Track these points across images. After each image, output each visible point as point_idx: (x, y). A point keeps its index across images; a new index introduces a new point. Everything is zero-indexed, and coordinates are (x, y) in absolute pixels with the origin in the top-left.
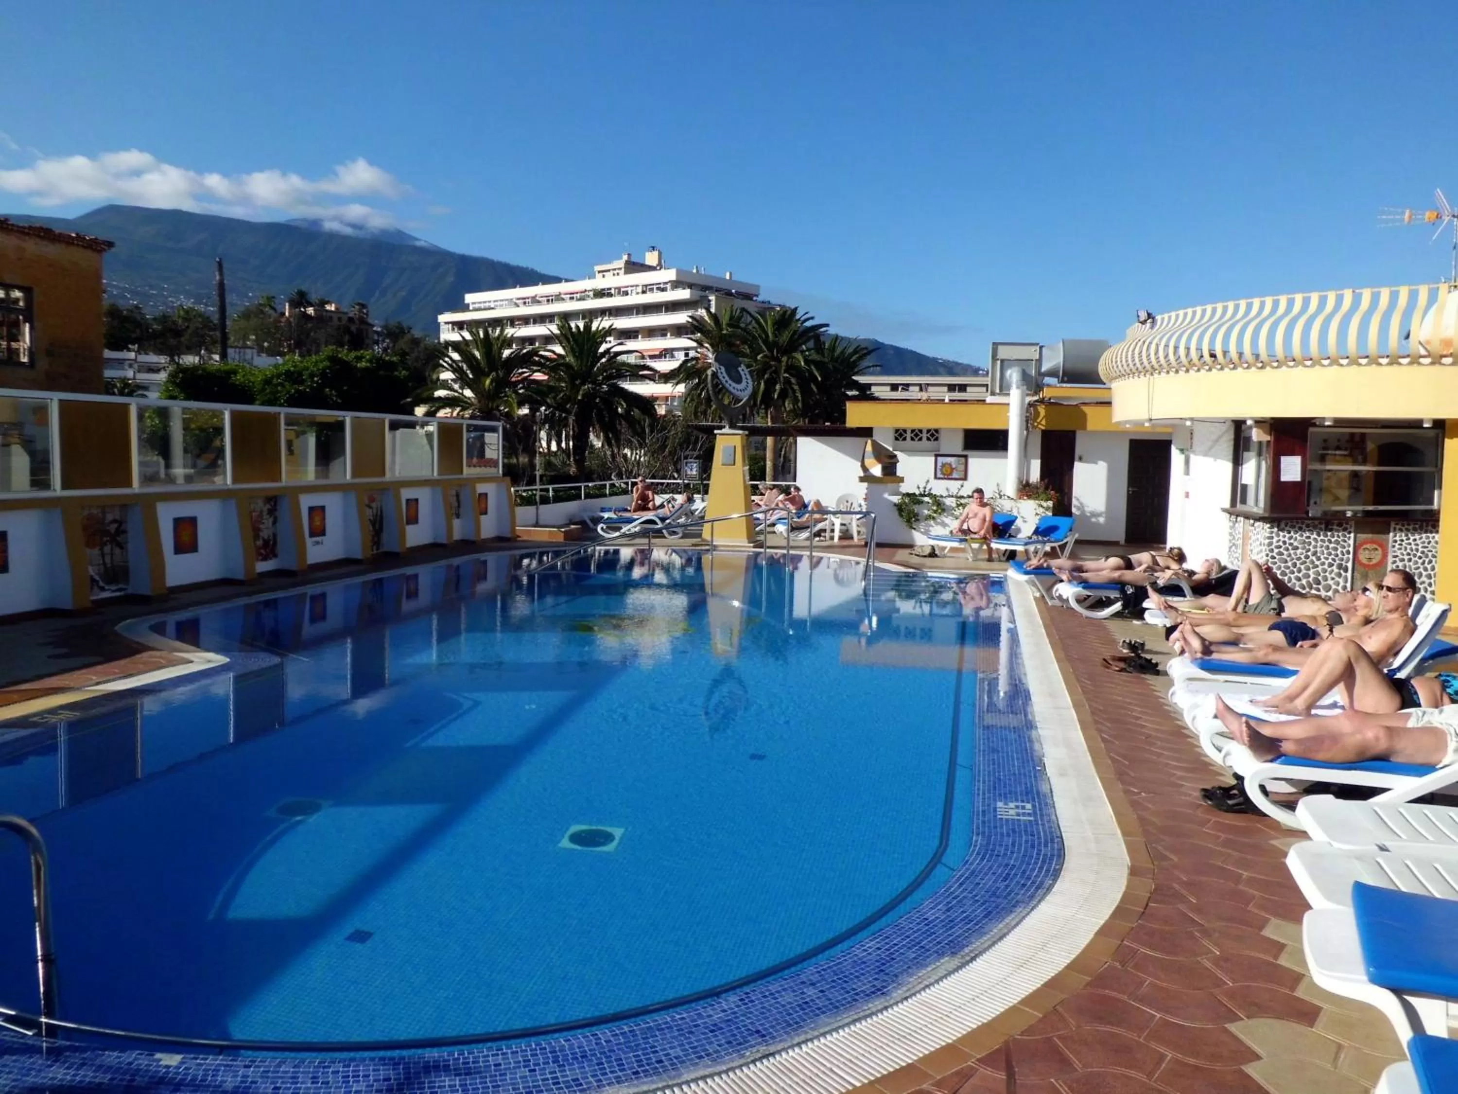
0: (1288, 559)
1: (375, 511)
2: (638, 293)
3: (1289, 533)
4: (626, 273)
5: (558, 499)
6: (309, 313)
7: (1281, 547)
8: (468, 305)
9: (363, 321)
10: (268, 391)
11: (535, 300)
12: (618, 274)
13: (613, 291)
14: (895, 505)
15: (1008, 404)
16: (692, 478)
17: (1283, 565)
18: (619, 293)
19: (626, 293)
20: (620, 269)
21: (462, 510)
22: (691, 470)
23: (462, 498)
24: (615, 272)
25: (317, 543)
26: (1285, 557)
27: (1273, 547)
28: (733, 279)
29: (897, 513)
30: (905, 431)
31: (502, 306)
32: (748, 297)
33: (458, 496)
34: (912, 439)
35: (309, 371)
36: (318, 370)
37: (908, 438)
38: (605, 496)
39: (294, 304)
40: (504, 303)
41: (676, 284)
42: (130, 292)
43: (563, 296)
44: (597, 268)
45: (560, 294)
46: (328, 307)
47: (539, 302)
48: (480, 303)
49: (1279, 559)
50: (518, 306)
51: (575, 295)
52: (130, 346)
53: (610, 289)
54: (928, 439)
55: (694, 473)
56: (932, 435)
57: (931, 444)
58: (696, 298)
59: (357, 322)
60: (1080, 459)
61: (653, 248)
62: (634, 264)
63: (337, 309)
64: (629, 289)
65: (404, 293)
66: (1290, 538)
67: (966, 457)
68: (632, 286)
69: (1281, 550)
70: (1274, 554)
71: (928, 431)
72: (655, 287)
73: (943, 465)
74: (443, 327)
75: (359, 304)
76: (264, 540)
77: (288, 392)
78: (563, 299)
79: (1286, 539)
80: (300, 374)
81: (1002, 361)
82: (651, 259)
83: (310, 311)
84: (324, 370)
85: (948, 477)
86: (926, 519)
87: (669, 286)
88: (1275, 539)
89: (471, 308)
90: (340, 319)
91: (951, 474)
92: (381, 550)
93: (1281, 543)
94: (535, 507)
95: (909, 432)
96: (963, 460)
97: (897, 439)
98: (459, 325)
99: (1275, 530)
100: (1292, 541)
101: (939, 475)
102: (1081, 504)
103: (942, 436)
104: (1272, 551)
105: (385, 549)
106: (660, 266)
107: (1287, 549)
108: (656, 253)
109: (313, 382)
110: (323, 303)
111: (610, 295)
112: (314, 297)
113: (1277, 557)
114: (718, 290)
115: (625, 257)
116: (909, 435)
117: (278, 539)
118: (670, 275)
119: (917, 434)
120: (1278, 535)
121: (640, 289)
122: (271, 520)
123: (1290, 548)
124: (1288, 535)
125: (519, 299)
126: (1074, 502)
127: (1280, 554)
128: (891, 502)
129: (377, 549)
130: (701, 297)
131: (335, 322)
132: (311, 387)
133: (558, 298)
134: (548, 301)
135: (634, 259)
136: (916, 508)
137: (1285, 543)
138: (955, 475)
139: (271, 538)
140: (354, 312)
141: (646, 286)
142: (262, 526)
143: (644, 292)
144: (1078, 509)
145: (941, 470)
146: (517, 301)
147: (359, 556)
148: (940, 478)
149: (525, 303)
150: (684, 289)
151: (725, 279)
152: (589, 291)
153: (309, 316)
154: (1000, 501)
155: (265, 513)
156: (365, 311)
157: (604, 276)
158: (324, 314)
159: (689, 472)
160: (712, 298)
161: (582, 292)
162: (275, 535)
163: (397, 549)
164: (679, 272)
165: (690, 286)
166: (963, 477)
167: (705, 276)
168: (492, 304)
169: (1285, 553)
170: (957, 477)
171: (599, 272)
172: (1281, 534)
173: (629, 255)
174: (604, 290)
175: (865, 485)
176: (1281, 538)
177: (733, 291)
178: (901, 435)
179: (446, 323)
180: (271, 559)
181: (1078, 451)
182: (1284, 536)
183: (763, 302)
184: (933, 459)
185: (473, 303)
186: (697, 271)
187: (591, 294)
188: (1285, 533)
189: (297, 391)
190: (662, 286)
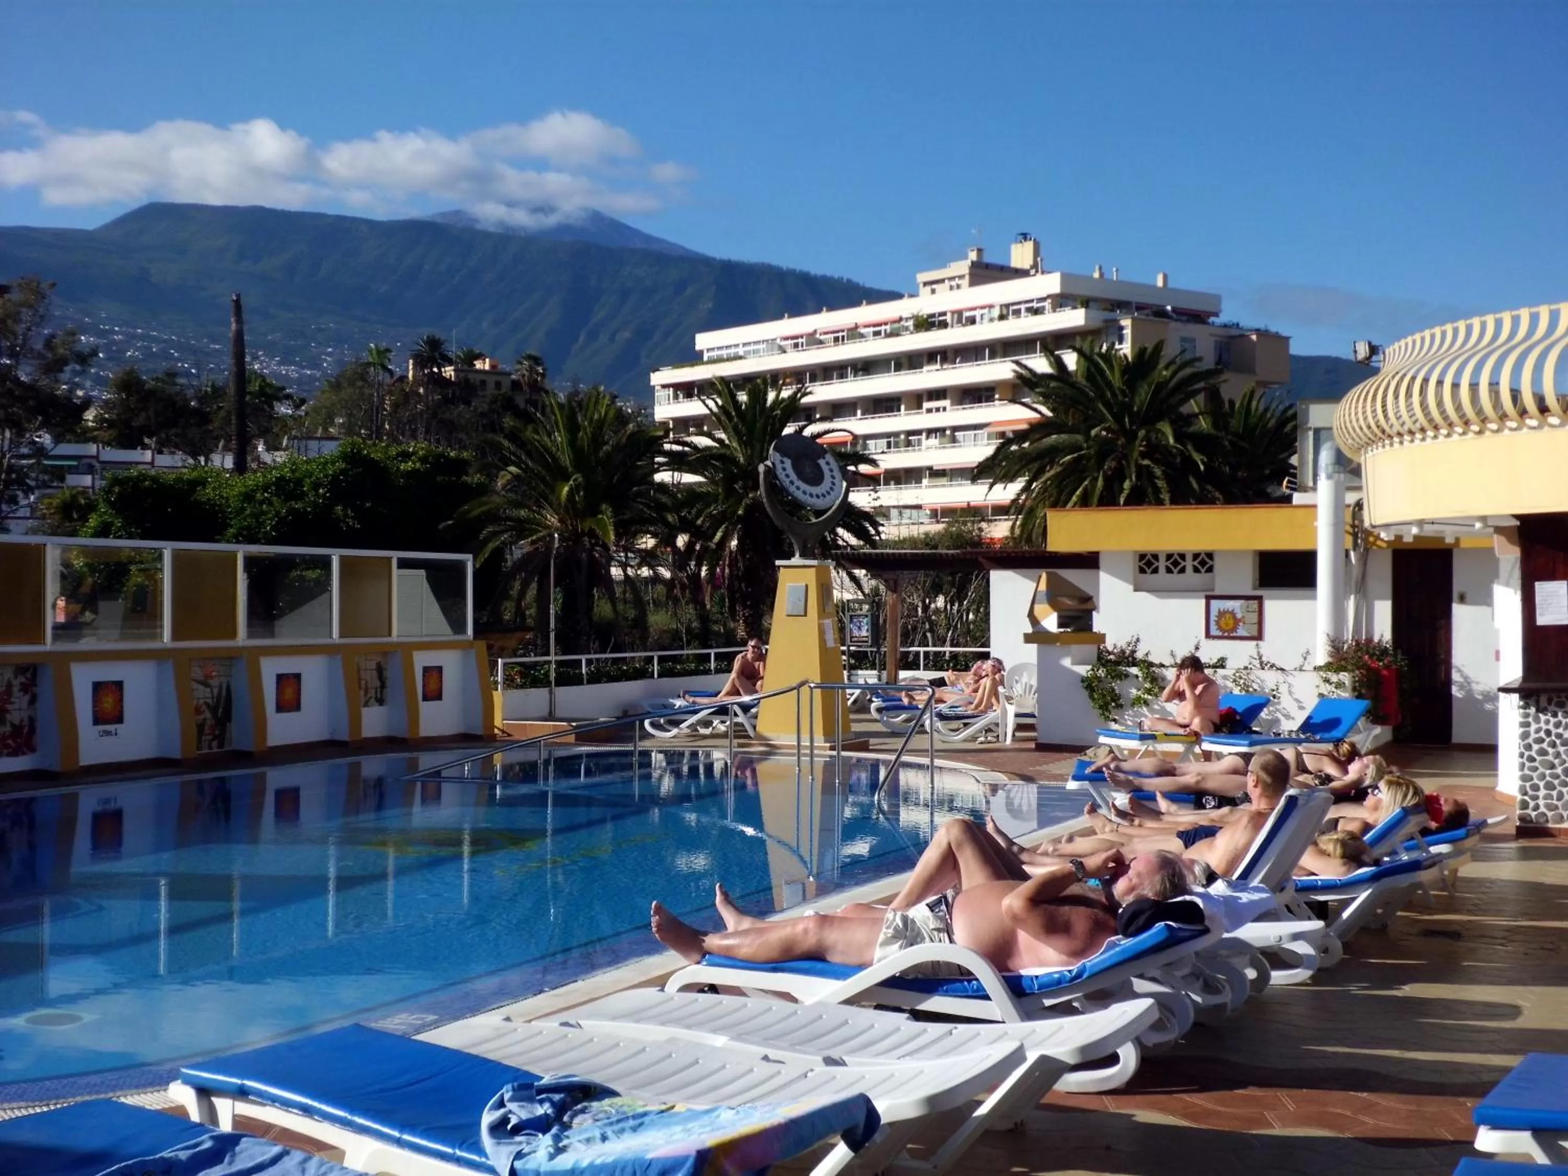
0: (1556, 762)
1: (216, 691)
2: (991, 320)
3: (1555, 715)
4: (973, 283)
5: (595, 678)
6: (447, 375)
7: (1542, 741)
8: (701, 352)
9: (536, 387)
10: (248, 512)
11: (813, 340)
12: (958, 287)
13: (948, 318)
14: (1083, 680)
15: (1315, 506)
16: (860, 642)
17: (1548, 772)
18: (959, 321)
19: (972, 321)
20: (961, 277)
21: (388, 692)
22: (860, 628)
23: (388, 674)
24: (953, 283)
25: (108, 733)
26: (1550, 758)
27: (1530, 740)
28: (1171, 285)
29: (1085, 693)
30: (1156, 557)
31: (754, 352)
32: (1198, 317)
33: (380, 670)
34: (1169, 571)
35: (313, 478)
36: (326, 476)
37: (1162, 569)
38: (707, 672)
39: (421, 362)
40: (761, 346)
41: (1061, 301)
42: (180, 347)
43: (863, 331)
44: (922, 277)
45: (857, 327)
46: (478, 365)
47: (821, 342)
48: (720, 348)
49: (1541, 763)
50: (785, 352)
51: (883, 328)
52: (147, 440)
53: (944, 314)
54: (1196, 570)
55: (864, 633)
56: (1203, 563)
57: (1202, 577)
58: (1097, 324)
59: (525, 388)
60: (1462, 599)
61: (1025, 237)
62: (988, 266)
63: (493, 367)
64: (977, 313)
65: (627, 334)
66: (1558, 725)
67: (1260, 599)
68: (983, 307)
69: (1545, 745)
70: (1533, 754)
71: (1196, 556)
72: (1023, 307)
73: (1221, 614)
74: (660, 394)
75: (529, 357)
76: (13, 725)
77: (278, 514)
78: (862, 336)
79: (1551, 727)
80: (299, 483)
81: (1317, 431)
82: (1021, 256)
83: (449, 372)
84: (335, 476)
85: (1229, 634)
86: (1133, 705)
87: (1047, 304)
88: (1534, 727)
89: (705, 359)
90: (498, 385)
91: (1234, 629)
92: (226, 748)
93: (1542, 734)
94: (547, 689)
95: (1162, 559)
96: (1254, 604)
97: (1142, 571)
98: (687, 390)
99: (1533, 710)
100: (1560, 730)
101: (1214, 631)
102: (1466, 678)
103: (1218, 563)
104: (1529, 747)
105: (235, 746)
106: (1037, 268)
107: (1553, 745)
108: (1029, 245)
109: (317, 494)
110: (471, 357)
111: (944, 325)
112: (453, 350)
113: (1538, 758)
114: (1140, 308)
115: (973, 256)
116: (1162, 564)
117: (38, 725)
118: (1051, 284)
119: (1176, 562)
120: (1537, 720)
121: (996, 312)
122: (27, 698)
123: (1558, 742)
124: (1553, 720)
125: (786, 339)
126: (1455, 676)
127: (1543, 752)
128: (1078, 674)
129: (221, 746)
130: (1106, 321)
131: (491, 389)
132: (315, 505)
133: (854, 333)
134: (836, 339)
135: (988, 259)
136: (1117, 686)
137: (1548, 733)
138: (1241, 632)
139: (26, 723)
140: (519, 372)
141: (1007, 306)
142: (9, 707)
143: (1002, 317)
144: (1461, 687)
145: (1217, 623)
146: (783, 343)
147: (177, 755)
148: (1215, 637)
149: (796, 346)
150: (1075, 308)
151: (1155, 287)
152: (907, 319)
153: (448, 381)
154: (1261, 674)
155: (15, 690)
156: (540, 370)
157: (933, 291)
158: (471, 376)
159: (856, 633)
160: (1126, 323)
161: (894, 322)
162: (32, 720)
163: (251, 747)
164: (1065, 279)
165: (1086, 303)
166: (1255, 633)
167: (1119, 282)
168: (741, 351)
169: (1551, 750)
170: (1245, 634)
171: (925, 284)
172: (1542, 717)
173: (980, 251)
174: (933, 316)
175: (1034, 647)
176: (1542, 725)
177: (1169, 308)
178: (1149, 564)
179: (664, 386)
180: (24, 754)
181: (1458, 586)
182: (1547, 722)
183: (1225, 326)
184: (1203, 601)
185: (708, 350)
186: (1101, 275)
187: (910, 323)
188: (1549, 717)
189: (292, 511)
190: (1035, 305)
